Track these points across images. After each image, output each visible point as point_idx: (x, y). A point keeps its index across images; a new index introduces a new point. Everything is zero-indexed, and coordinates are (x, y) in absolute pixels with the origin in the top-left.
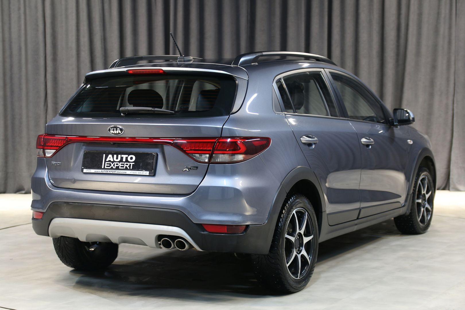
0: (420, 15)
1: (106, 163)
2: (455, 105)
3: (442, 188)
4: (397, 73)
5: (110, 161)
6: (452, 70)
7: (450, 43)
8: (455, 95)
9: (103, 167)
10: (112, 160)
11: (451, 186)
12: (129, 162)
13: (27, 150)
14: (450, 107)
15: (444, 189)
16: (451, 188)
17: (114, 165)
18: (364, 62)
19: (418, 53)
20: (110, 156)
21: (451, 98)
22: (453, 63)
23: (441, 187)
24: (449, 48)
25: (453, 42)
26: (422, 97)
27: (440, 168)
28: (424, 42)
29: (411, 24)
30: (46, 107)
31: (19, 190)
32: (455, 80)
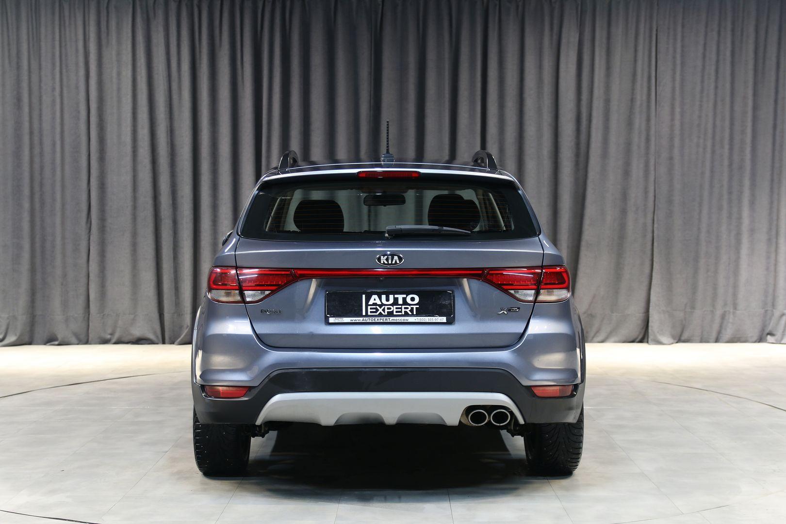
0: (607, 101)
1: (369, 307)
2: (656, 226)
3: (638, 340)
4: (576, 180)
5: (375, 304)
6: (652, 178)
7: (648, 140)
8: (656, 212)
9: (364, 314)
10: (379, 302)
11: (651, 337)
12: (410, 305)
13: (62, 284)
14: (650, 228)
15: (641, 341)
16: (650, 340)
17: (384, 310)
18: (530, 165)
19: (605, 154)
20: (375, 297)
21: (650, 216)
22: (652, 168)
23: (637, 338)
24: (647, 148)
25: (653, 139)
26: (611, 215)
27: (635, 311)
28: (613, 139)
29: (595, 113)
30: (89, 225)
31: (51, 340)
32: (655, 191)
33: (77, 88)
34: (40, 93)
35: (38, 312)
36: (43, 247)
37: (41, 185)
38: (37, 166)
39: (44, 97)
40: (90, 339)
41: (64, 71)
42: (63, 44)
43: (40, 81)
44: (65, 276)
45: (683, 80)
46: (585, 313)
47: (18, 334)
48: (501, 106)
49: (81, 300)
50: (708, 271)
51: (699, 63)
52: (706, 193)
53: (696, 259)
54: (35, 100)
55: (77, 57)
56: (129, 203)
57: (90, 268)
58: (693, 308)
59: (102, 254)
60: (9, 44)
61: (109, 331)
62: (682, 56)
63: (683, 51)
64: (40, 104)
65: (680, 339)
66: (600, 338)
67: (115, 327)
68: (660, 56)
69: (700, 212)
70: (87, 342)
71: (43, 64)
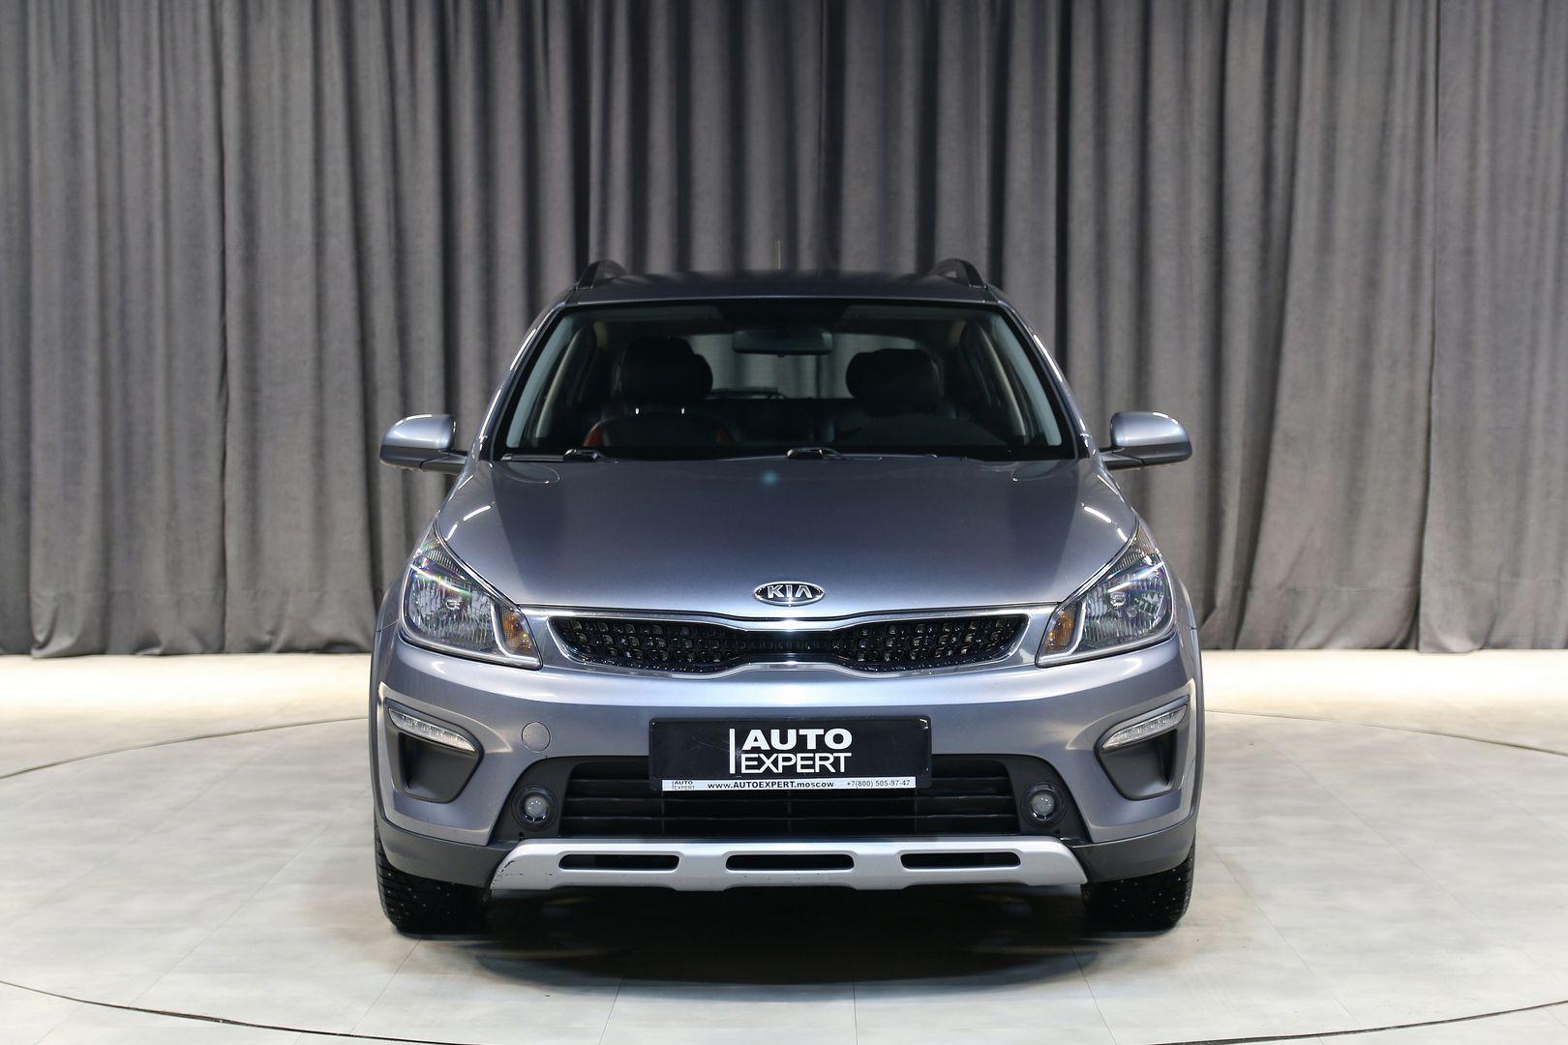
0: (1331, 129)
2: (1435, 397)
3: (1396, 644)
4: (1263, 300)
6: (1427, 294)
7: (1418, 212)
8: (1435, 367)
11: (1424, 638)
13: (168, 526)
14: (1422, 403)
15: (1403, 646)
16: (1421, 644)
19: (1325, 244)
21: (1422, 376)
22: (1427, 272)
23: (1394, 640)
24: (1417, 230)
25: (1429, 209)
26: (1338, 374)
27: (1391, 583)
28: (1342, 211)
29: (1303, 157)
30: (223, 400)
31: (145, 645)
32: (1434, 322)
33: (197, 108)
34: (119, 119)
35: (119, 586)
36: (127, 449)
37: (123, 315)
38: (113, 276)
39: (128, 130)
40: (227, 643)
41: (169, 72)
42: (167, 15)
43: (119, 95)
44: (174, 508)
45: (1495, 83)
46: (1280, 586)
47: (77, 632)
48: (1101, 142)
49: (209, 560)
50: (1548, 494)
51: (1532, 44)
52: (1545, 326)
53: (1523, 470)
54: (109, 136)
55: (196, 41)
56: (308, 354)
57: (227, 493)
58: (1516, 574)
59: (252, 464)
60: (52, 17)
61: (268, 627)
62: (1495, 29)
63: (1496, 17)
64: (120, 143)
65: (1487, 640)
66: (1314, 640)
67: (280, 618)
68: (1448, 30)
69: (1532, 368)
70: (221, 649)
71: (125, 56)
